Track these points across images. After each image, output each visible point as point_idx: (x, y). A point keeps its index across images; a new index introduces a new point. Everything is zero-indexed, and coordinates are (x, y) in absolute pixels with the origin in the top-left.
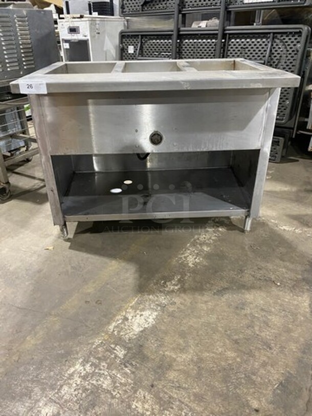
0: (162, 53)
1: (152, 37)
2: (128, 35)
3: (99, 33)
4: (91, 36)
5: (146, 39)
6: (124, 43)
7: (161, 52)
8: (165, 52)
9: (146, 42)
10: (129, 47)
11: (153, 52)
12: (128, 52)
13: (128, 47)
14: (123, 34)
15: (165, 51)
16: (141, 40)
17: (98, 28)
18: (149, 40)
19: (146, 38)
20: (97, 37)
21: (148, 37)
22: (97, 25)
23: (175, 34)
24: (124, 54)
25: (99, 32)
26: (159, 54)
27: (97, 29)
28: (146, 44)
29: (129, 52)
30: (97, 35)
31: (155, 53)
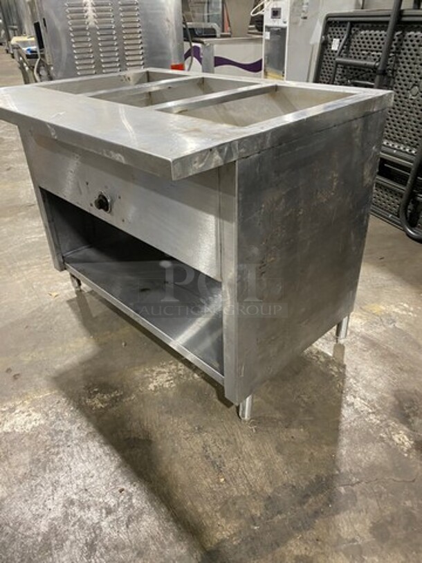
0: (373, 53)
1: (365, 25)
2: (336, 22)
3: (305, 18)
4: (290, 23)
5: (357, 29)
6: (330, 33)
7: (372, 51)
8: (377, 52)
9: (356, 33)
10: (334, 39)
11: (362, 50)
12: (331, 47)
13: (332, 40)
14: (329, 19)
15: (377, 49)
16: (350, 30)
17: (304, 9)
18: (360, 30)
19: (357, 27)
20: (300, 24)
21: (361, 25)
22: (305, 6)
23: (391, 20)
24: (326, 52)
25: (306, 15)
26: (369, 54)
27: (304, 11)
28: (356, 36)
29: (333, 49)
30: (301, 20)
31: (364, 52)
